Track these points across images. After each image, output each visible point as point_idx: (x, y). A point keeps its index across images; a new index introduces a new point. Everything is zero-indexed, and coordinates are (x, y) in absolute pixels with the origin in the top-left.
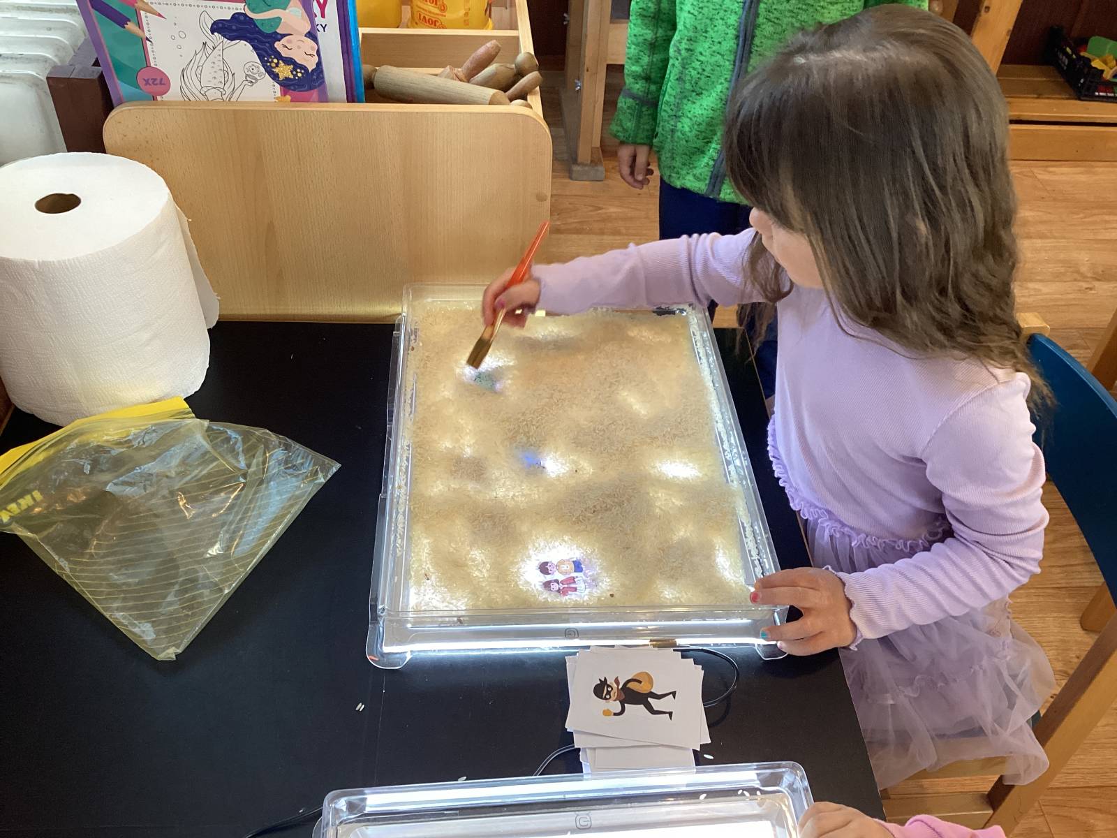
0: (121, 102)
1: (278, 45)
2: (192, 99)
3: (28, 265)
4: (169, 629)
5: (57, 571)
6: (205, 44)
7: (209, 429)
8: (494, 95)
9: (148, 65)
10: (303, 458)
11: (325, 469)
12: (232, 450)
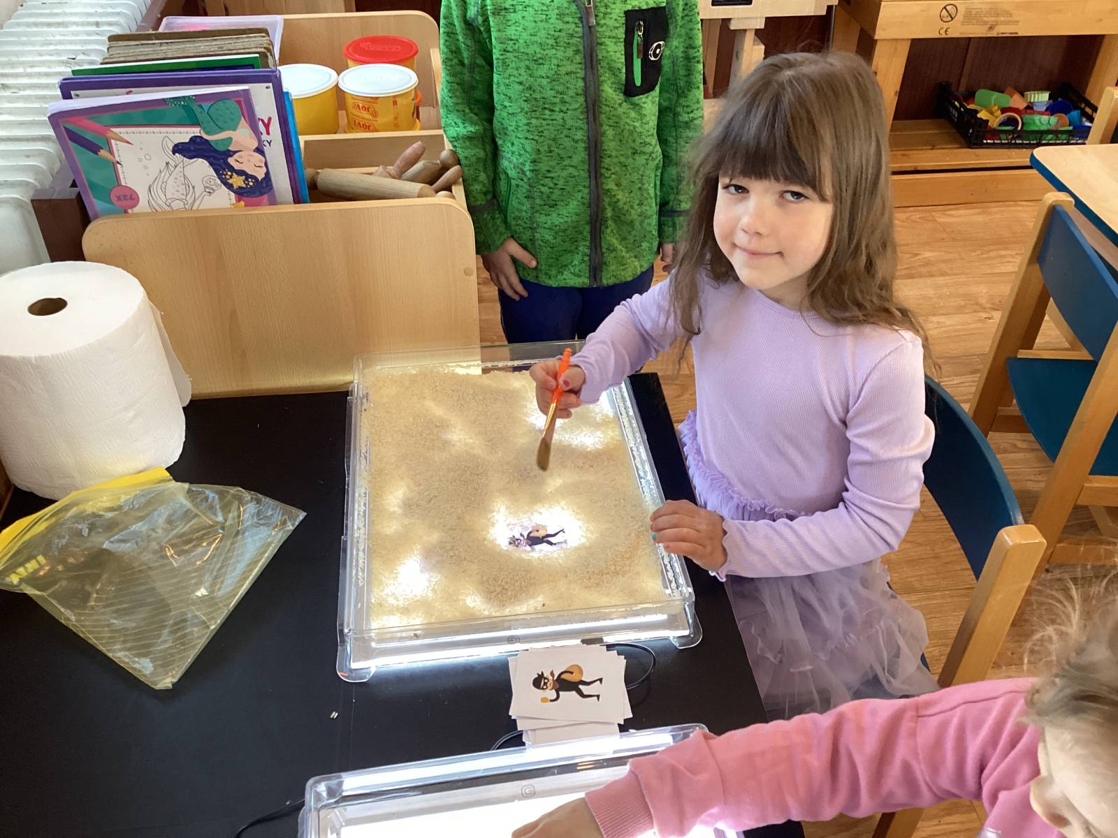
0: (96, 217)
1: (231, 161)
2: (159, 210)
3: (25, 361)
4: (164, 664)
5: (63, 622)
6: (167, 164)
7: (189, 491)
8: (421, 188)
9: (119, 184)
10: (273, 510)
11: (292, 518)
12: (211, 508)
